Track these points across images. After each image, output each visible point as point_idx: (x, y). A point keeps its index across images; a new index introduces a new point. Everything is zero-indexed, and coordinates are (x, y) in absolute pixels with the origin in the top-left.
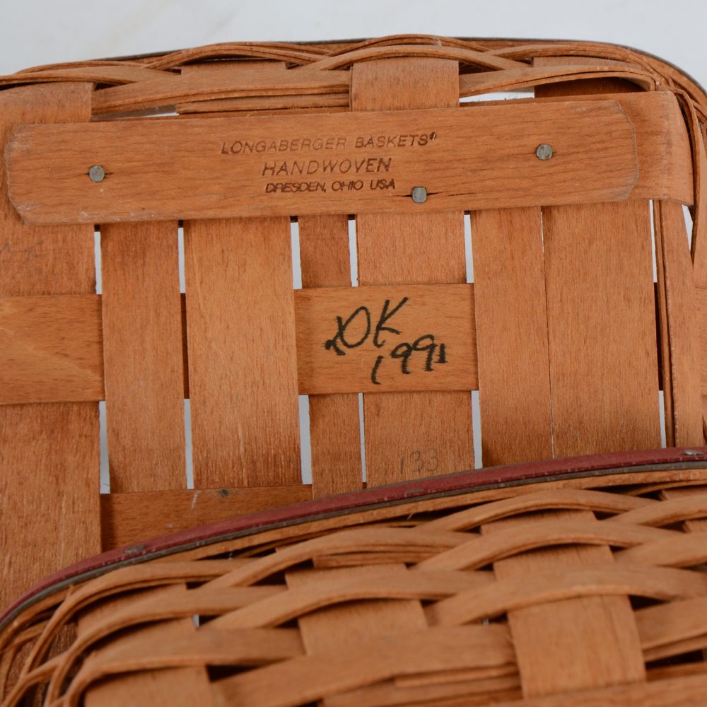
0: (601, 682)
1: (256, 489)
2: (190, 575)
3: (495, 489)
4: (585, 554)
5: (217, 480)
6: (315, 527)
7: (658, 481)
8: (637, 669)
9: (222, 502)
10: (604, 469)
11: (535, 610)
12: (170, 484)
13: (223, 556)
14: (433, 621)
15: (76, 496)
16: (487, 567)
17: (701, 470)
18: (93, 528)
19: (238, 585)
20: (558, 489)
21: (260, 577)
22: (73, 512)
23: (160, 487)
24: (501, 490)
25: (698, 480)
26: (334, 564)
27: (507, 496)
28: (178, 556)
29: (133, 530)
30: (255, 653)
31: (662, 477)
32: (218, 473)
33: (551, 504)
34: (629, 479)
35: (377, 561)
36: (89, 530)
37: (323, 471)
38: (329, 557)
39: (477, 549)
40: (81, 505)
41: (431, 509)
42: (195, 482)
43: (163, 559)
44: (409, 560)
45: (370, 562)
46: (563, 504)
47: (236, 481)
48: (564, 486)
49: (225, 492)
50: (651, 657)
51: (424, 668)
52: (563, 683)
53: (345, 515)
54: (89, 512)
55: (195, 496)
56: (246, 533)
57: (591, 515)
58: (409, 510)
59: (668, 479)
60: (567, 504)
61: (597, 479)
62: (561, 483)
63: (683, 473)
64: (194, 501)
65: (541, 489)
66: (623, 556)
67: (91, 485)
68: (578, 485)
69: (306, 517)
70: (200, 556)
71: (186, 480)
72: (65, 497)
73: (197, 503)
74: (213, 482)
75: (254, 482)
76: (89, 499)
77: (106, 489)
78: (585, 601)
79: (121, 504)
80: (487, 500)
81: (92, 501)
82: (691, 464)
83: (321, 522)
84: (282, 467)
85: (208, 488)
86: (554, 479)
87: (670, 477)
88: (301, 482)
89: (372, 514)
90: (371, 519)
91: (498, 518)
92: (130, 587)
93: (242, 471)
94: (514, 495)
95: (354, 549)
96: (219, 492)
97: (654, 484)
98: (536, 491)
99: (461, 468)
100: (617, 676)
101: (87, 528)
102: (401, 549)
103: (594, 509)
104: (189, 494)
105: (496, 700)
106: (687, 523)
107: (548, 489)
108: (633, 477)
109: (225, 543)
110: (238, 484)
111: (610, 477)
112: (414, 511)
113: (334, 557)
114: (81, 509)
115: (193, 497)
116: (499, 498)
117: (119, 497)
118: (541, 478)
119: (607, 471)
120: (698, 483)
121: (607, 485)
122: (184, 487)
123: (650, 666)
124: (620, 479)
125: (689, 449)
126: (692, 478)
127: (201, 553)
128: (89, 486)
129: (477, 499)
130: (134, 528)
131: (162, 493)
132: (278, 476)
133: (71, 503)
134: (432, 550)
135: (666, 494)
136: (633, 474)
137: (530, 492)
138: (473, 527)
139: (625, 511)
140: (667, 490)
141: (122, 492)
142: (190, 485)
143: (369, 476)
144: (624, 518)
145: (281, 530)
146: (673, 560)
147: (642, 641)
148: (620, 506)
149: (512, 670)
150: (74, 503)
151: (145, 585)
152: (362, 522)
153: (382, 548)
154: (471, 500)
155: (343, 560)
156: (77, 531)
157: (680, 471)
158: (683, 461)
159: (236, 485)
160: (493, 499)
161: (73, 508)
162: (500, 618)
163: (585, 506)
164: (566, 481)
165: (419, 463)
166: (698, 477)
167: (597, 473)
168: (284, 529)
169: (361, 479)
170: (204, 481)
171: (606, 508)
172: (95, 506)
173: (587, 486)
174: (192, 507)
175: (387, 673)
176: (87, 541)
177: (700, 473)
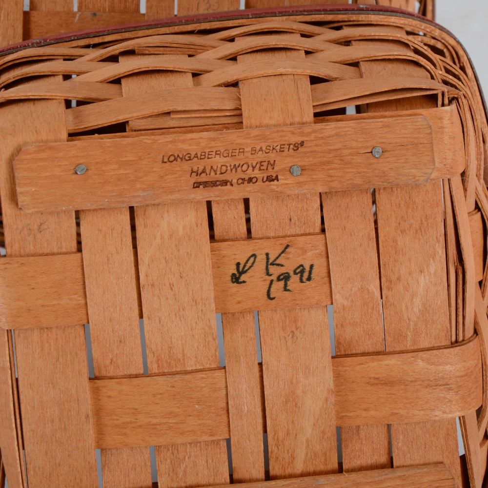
0: (288, 122)
1: (113, 14)
2: (66, 54)
3: (246, 18)
4: (289, 53)
5: (91, 7)
6: (140, 33)
7: (341, 20)
8: (309, 116)
9: (93, 20)
10: (310, 12)
11: (255, 80)
12: (64, 7)
13: (87, 47)
14: (197, 84)
15: (9, 11)
16: (234, 59)
17: (366, 15)
18: (18, 30)
19: (91, 60)
20: (283, 21)
21: (104, 57)
22: (8, 20)
23: (58, 9)
24: (249, 19)
25: (364, 21)
26: (147, 52)
27: (253, 23)
28: (61, 44)
29: (41, 33)
30: (94, 95)
31: (343, 18)
32: (91, 3)
33: (276, 28)
34: (324, 18)
35: (172, 52)
36: (16, 31)
37: (152, 6)
38: (144, 48)
39: (230, 49)
40: (12, 16)
41: (208, 28)
42: (78, 7)
43: (52, 46)
44: (190, 53)
45: (168, 53)
46: (283, 28)
47: (102, 8)
48: (286, 20)
49: (95, 14)
50: (318, 110)
51: (187, 109)
52: (266, 121)
53: (159, 28)
54: (17, 20)
55: (78, 15)
56: (101, 34)
57: (299, 35)
58: (196, 27)
59: (346, 20)
60: (285, 29)
61: (305, 16)
62: (285, 18)
63: (355, 17)
64: (77, 18)
65: (273, 21)
66: (311, 56)
67: (18, 5)
68: (294, 20)
69: (136, 28)
70: (73, 46)
71: (73, 6)
72: (3, 11)
73: (79, 20)
74: (89, 8)
75: (112, 10)
76: (17, 13)
77: (27, 8)
78: (284, 77)
79: (35, 17)
80: (241, 24)
81: (18, 14)
82: (361, 12)
83: (144, 31)
84: (129, 2)
85: (85, 11)
86: (281, 15)
87: (348, 18)
88: (139, 12)
89: (174, 28)
90: (173, 31)
91: (246, 34)
92: (31, 59)
93: (106, 3)
94: (257, 23)
95: (159, 45)
96: (92, 14)
97: (339, 22)
98: (270, 21)
99: (232, 9)
100: (297, 119)
101: (15, 30)
102: (186, 46)
103: (301, 33)
104: (74, 14)
105: (227, 128)
106: (352, 42)
107: (277, 21)
108: (326, 17)
109: (88, 39)
110: (103, 10)
111: (313, 16)
112: (198, 28)
113: (147, 48)
114: (12, 18)
115: (76, 16)
116: (248, 24)
117: (34, 14)
118: (274, 15)
119: (312, 13)
120: (364, 23)
121: (311, 20)
122: (72, 10)
123: (316, 115)
124: (318, 18)
125: (362, 4)
126: (360, 20)
127: (74, 43)
128: (17, 5)
129: (235, 24)
130: (42, 31)
131: (59, 13)
132: (126, 7)
133: (6, 14)
134: (204, 48)
135: (344, 28)
136: (327, 15)
137: (267, 22)
138: (231, 38)
139: (319, 35)
140: (346, 26)
141: (36, 10)
142: (76, 9)
143: (179, 11)
144: (317, 38)
145: (121, 34)
146: (339, 59)
147: (313, 101)
148: (316, 32)
149: (238, 112)
150: (8, 15)
151: (40, 58)
152: (168, 32)
153: (175, 45)
154: (232, 24)
155: (152, 51)
156: (9, 31)
157: (354, 15)
158: (357, 10)
159: (102, 11)
160: (245, 24)
161: (8, 17)
162: (235, 84)
163: (296, 30)
164: (288, 17)
165: (208, 5)
166: (364, 19)
167: (306, 13)
168: (123, 34)
169: (174, 12)
170: (83, 7)
171: (308, 32)
172: (21, 17)
173: (299, 21)
174: (76, 21)
175: (166, 110)
176: (14, 37)
177: (365, 17)
